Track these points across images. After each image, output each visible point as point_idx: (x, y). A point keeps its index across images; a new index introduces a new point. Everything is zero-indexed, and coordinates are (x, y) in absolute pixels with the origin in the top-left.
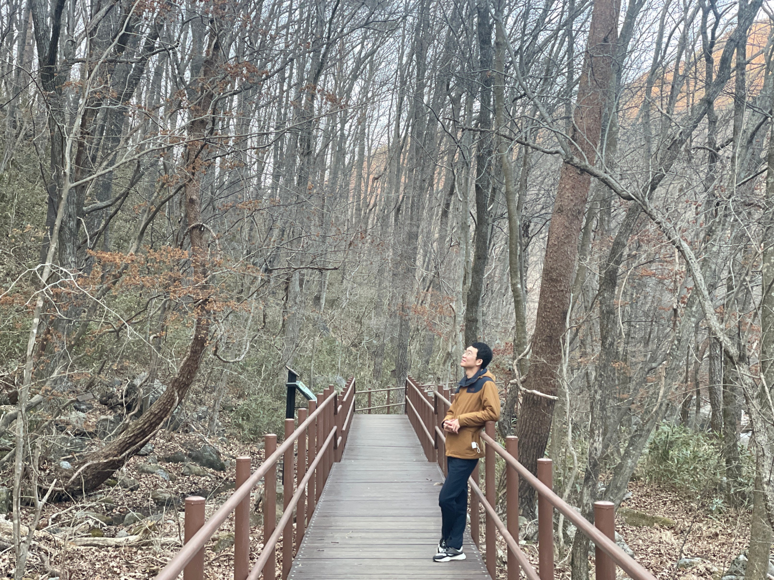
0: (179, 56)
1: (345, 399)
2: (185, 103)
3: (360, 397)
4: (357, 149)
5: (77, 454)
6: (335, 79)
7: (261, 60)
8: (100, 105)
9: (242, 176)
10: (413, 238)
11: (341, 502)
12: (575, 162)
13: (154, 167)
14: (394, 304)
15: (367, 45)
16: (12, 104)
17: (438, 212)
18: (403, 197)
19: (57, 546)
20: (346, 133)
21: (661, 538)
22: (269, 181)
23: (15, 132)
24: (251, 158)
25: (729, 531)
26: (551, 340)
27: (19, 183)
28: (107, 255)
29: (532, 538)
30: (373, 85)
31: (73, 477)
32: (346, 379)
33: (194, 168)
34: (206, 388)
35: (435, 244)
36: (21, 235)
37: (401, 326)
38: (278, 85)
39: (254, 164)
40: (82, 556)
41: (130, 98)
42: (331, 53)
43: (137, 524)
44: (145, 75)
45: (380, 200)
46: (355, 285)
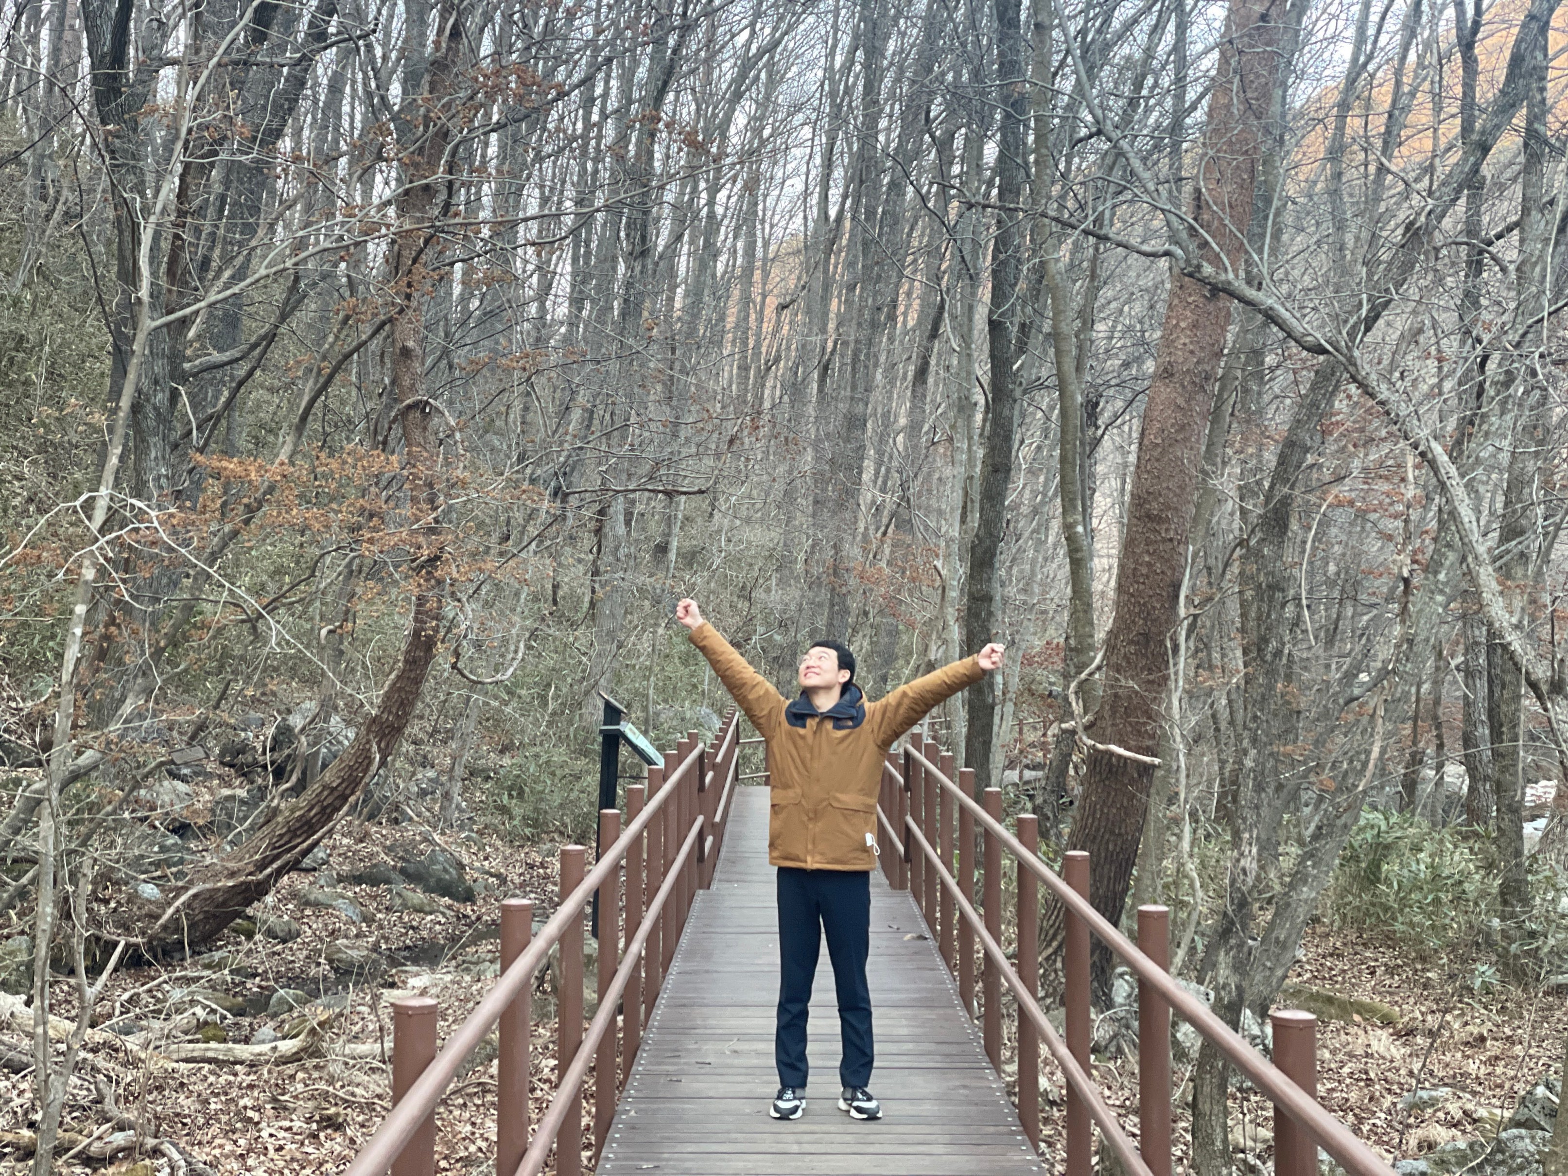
0: (378, 51)
1: (719, 759)
2: (390, 151)
3: (748, 751)
4: (740, 245)
5: (174, 870)
6: (696, 100)
7: (546, 60)
8: (216, 154)
9: (509, 301)
10: (856, 427)
11: (715, 975)
12: (1205, 274)
13: (329, 280)
14: (817, 562)
15: (762, 29)
16: (39, 151)
17: (905, 374)
18: (835, 343)
19: (133, 1062)
20: (719, 210)
21: (1369, 1046)
22: (563, 311)
23: (44, 208)
24: (526, 262)
25: (1508, 1031)
26: (1148, 642)
27: (54, 313)
28: (231, 465)
29: (1106, 1047)
30: (775, 111)
31: (166, 917)
32: (720, 714)
33: (409, 285)
34: (436, 731)
35: (900, 438)
36: (57, 419)
37: (832, 605)
38: (581, 112)
39: (531, 276)
40: (182, 1084)
41: (278, 137)
42: (688, 47)
43: (295, 1015)
44: (309, 92)
45: (788, 348)
46: (738, 522)
